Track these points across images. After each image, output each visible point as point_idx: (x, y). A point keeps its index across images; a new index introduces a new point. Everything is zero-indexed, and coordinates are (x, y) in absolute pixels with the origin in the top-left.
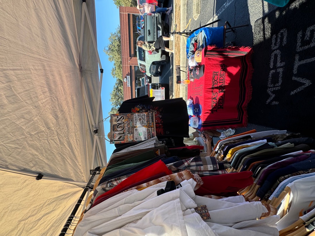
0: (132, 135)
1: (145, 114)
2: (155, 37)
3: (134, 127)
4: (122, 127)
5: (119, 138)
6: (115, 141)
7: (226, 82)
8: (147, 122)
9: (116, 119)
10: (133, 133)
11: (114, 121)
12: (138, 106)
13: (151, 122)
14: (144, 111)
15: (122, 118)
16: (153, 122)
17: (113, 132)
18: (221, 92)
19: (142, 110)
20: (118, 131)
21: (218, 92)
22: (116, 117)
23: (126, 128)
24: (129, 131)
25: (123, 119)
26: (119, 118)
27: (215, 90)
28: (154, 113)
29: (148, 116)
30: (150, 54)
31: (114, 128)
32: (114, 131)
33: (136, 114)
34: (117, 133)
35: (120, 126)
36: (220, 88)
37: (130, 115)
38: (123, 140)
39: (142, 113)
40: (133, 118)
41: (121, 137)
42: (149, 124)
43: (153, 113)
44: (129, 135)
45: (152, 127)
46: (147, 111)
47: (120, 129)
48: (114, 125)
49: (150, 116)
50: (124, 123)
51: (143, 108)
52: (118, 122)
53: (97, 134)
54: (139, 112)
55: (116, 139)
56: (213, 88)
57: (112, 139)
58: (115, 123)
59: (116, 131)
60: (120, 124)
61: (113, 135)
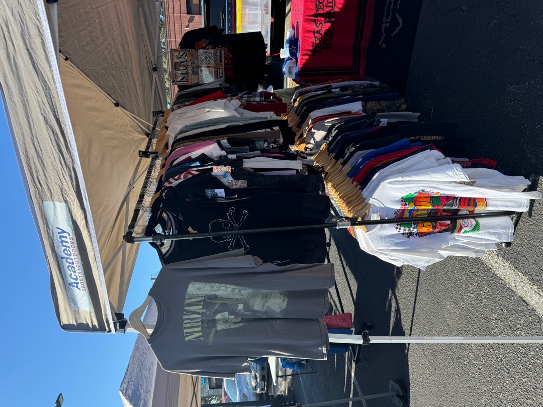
0: (196, 76)
1: (212, 51)
3: (199, 67)
4: (185, 66)
5: (183, 79)
6: (177, 81)
7: (337, 7)
8: (214, 61)
9: (177, 56)
10: (197, 74)
11: (175, 57)
12: (204, 40)
13: (219, 62)
14: (211, 47)
15: (185, 54)
16: (221, 62)
17: (175, 72)
18: (328, 22)
19: (208, 45)
20: (180, 70)
21: (323, 23)
22: (177, 53)
23: (190, 67)
24: (193, 72)
25: (186, 56)
26: (181, 54)
27: (319, 18)
28: (223, 50)
29: (215, 55)
31: (175, 66)
32: (176, 70)
33: (201, 51)
34: (179, 72)
35: (183, 65)
36: (328, 16)
37: (194, 51)
38: (187, 81)
39: (208, 49)
40: (198, 56)
41: (184, 78)
42: (217, 64)
43: (221, 50)
44: (193, 76)
45: (220, 69)
46: (215, 48)
47: (182, 68)
48: (175, 63)
49: (218, 54)
50: (187, 61)
51: (210, 43)
52: (180, 60)
53: (156, 72)
54: (204, 48)
55: (179, 79)
56: (316, 15)
57: (175, 79)
58: (176, 60)
59: (178, 70)
60: (182, 62)
61: (175, 74)
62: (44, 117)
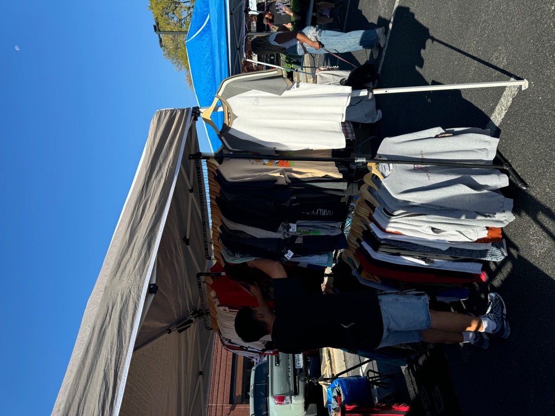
2: (290, 367)
30: (278, 403)
62: (105, 373)
